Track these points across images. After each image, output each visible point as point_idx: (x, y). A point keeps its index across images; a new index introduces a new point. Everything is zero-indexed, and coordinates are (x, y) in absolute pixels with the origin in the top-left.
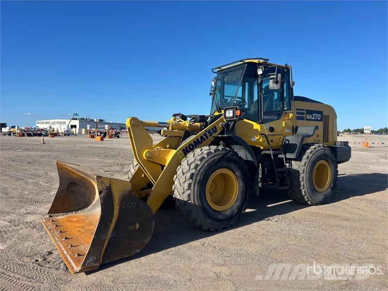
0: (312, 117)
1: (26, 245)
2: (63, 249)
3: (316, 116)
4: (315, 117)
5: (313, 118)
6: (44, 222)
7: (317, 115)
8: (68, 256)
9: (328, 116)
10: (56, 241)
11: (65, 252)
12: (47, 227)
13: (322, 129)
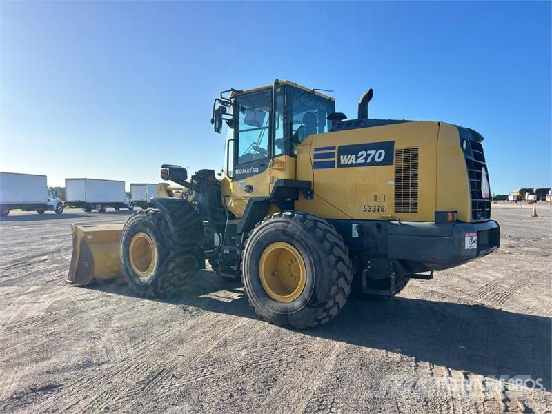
0: (357, 158)
3: (368, 156)
4: (366, 158)
5: (360, 161)
7: (373, 152)
9: (416, 150)
13: (393, 182)
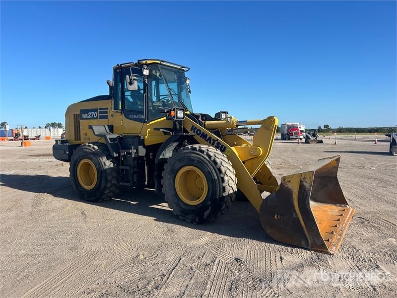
1: (371, 234)
2: (347, 218)
6: (336, 247)
8: (349, 214)
10: (346, 224)
11: (348, 216)
12: (339, 240)
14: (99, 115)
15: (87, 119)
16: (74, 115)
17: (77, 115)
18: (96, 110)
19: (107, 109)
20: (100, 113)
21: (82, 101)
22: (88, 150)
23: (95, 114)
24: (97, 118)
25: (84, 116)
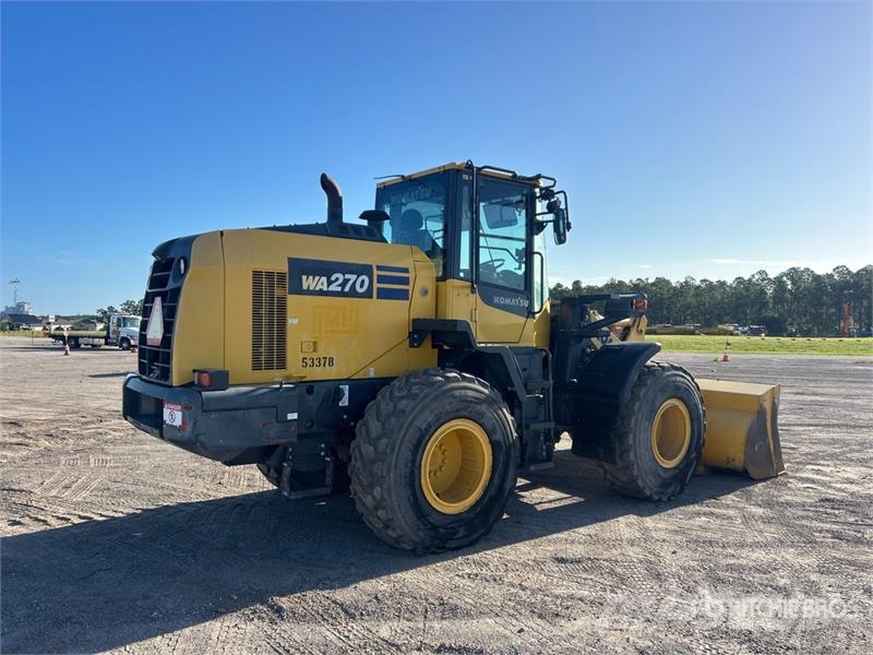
14: (376, 285)
15: (322, 293)
16: (257, 274)
17: (270, 275)
18: (364, 270)
19: (406, 270)
20: (381, 279)
21: (275, 229)
22: (470, 393)
23: (361, 283)
24: (368, 295)
25: (308, 282)
